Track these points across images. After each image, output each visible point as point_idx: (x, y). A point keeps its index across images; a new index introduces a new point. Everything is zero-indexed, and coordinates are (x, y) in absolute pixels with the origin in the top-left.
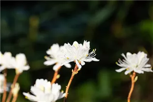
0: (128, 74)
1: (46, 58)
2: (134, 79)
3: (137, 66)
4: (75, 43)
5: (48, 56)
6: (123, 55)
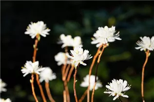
0: (143, 51)
1: (93, 39)
2: (148, 55)
3: (150, 46)
4: (106, 27)
5: (94, 37)
6: (141, 38)
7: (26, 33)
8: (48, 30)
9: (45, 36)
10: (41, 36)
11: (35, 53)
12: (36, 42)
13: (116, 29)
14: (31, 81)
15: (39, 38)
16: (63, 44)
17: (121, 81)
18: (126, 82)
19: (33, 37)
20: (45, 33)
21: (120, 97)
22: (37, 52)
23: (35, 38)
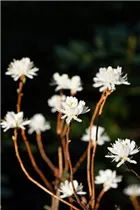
7: (7, 73)
8: (36, 69)
9: (31, 77)
10: (27, 78)
11: (19, 99)
12: (21, 84)
13: (122, 70)
14: (14, 138)
15: (24, 80)
16: (57, 86)
17: (128, 141)
18: (133, 143)
19: (16, 79)
20: (31, 73)
21: (126, 162)
22: (22, 98)
23: (19, 80)
